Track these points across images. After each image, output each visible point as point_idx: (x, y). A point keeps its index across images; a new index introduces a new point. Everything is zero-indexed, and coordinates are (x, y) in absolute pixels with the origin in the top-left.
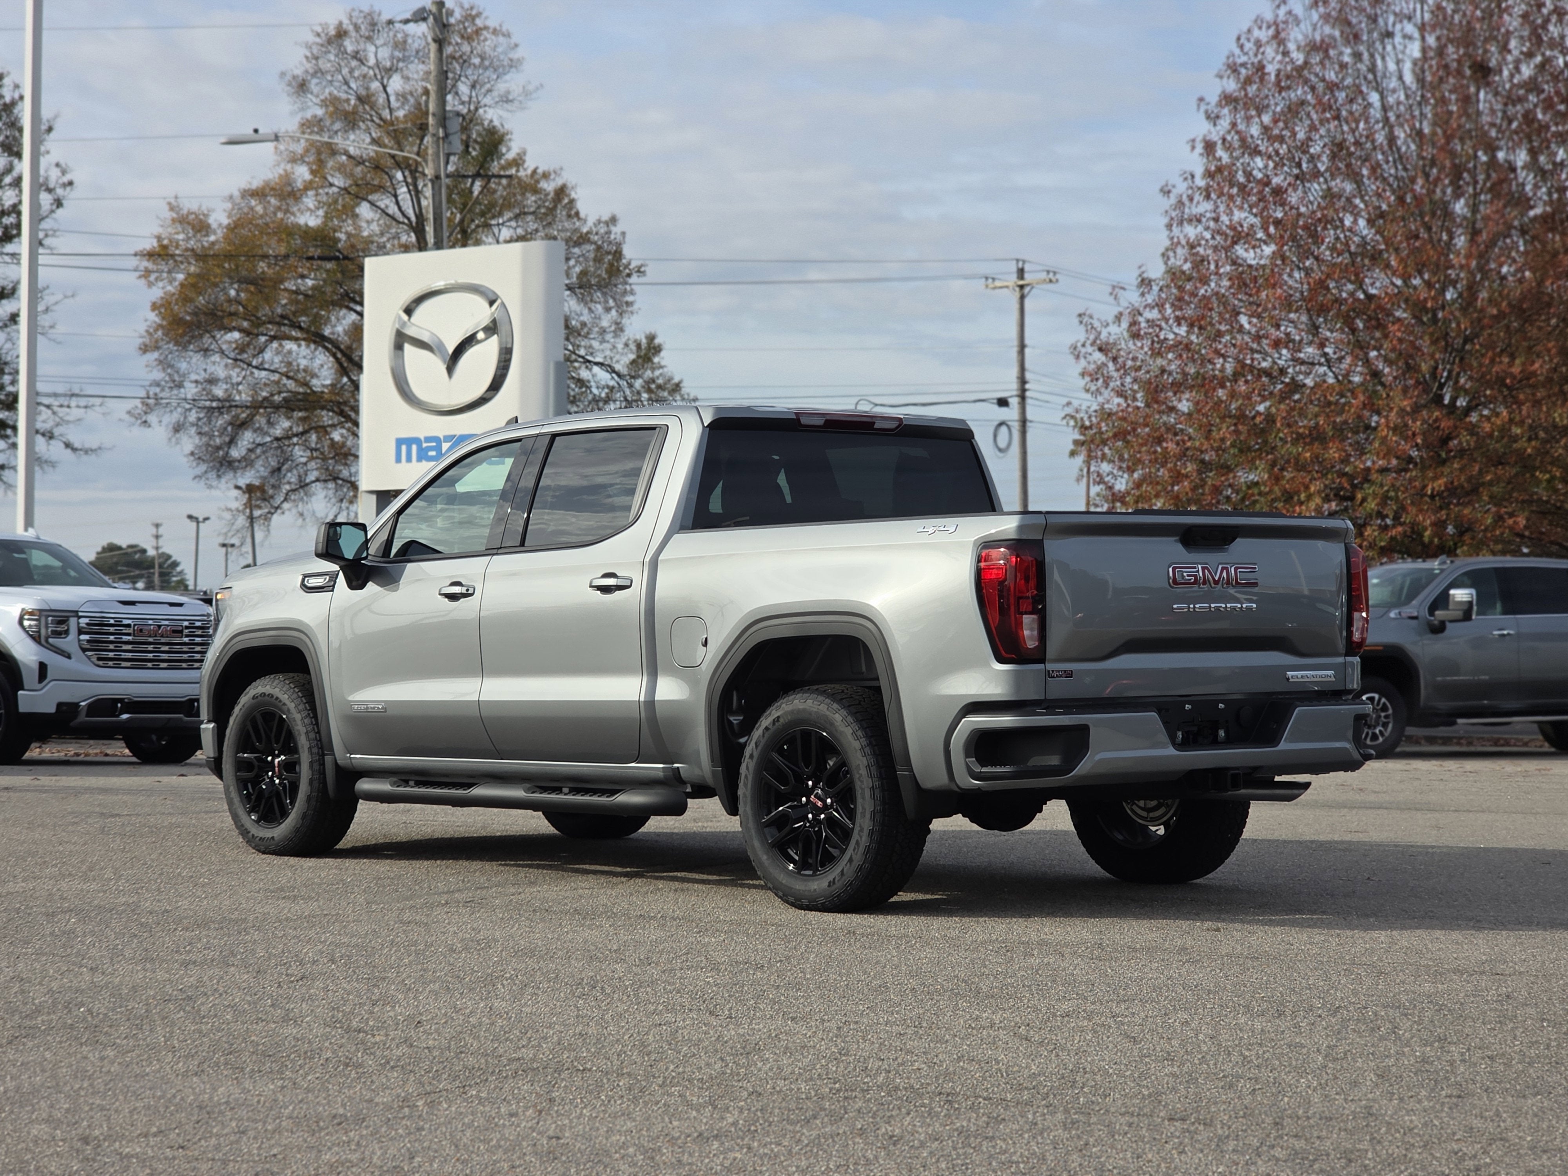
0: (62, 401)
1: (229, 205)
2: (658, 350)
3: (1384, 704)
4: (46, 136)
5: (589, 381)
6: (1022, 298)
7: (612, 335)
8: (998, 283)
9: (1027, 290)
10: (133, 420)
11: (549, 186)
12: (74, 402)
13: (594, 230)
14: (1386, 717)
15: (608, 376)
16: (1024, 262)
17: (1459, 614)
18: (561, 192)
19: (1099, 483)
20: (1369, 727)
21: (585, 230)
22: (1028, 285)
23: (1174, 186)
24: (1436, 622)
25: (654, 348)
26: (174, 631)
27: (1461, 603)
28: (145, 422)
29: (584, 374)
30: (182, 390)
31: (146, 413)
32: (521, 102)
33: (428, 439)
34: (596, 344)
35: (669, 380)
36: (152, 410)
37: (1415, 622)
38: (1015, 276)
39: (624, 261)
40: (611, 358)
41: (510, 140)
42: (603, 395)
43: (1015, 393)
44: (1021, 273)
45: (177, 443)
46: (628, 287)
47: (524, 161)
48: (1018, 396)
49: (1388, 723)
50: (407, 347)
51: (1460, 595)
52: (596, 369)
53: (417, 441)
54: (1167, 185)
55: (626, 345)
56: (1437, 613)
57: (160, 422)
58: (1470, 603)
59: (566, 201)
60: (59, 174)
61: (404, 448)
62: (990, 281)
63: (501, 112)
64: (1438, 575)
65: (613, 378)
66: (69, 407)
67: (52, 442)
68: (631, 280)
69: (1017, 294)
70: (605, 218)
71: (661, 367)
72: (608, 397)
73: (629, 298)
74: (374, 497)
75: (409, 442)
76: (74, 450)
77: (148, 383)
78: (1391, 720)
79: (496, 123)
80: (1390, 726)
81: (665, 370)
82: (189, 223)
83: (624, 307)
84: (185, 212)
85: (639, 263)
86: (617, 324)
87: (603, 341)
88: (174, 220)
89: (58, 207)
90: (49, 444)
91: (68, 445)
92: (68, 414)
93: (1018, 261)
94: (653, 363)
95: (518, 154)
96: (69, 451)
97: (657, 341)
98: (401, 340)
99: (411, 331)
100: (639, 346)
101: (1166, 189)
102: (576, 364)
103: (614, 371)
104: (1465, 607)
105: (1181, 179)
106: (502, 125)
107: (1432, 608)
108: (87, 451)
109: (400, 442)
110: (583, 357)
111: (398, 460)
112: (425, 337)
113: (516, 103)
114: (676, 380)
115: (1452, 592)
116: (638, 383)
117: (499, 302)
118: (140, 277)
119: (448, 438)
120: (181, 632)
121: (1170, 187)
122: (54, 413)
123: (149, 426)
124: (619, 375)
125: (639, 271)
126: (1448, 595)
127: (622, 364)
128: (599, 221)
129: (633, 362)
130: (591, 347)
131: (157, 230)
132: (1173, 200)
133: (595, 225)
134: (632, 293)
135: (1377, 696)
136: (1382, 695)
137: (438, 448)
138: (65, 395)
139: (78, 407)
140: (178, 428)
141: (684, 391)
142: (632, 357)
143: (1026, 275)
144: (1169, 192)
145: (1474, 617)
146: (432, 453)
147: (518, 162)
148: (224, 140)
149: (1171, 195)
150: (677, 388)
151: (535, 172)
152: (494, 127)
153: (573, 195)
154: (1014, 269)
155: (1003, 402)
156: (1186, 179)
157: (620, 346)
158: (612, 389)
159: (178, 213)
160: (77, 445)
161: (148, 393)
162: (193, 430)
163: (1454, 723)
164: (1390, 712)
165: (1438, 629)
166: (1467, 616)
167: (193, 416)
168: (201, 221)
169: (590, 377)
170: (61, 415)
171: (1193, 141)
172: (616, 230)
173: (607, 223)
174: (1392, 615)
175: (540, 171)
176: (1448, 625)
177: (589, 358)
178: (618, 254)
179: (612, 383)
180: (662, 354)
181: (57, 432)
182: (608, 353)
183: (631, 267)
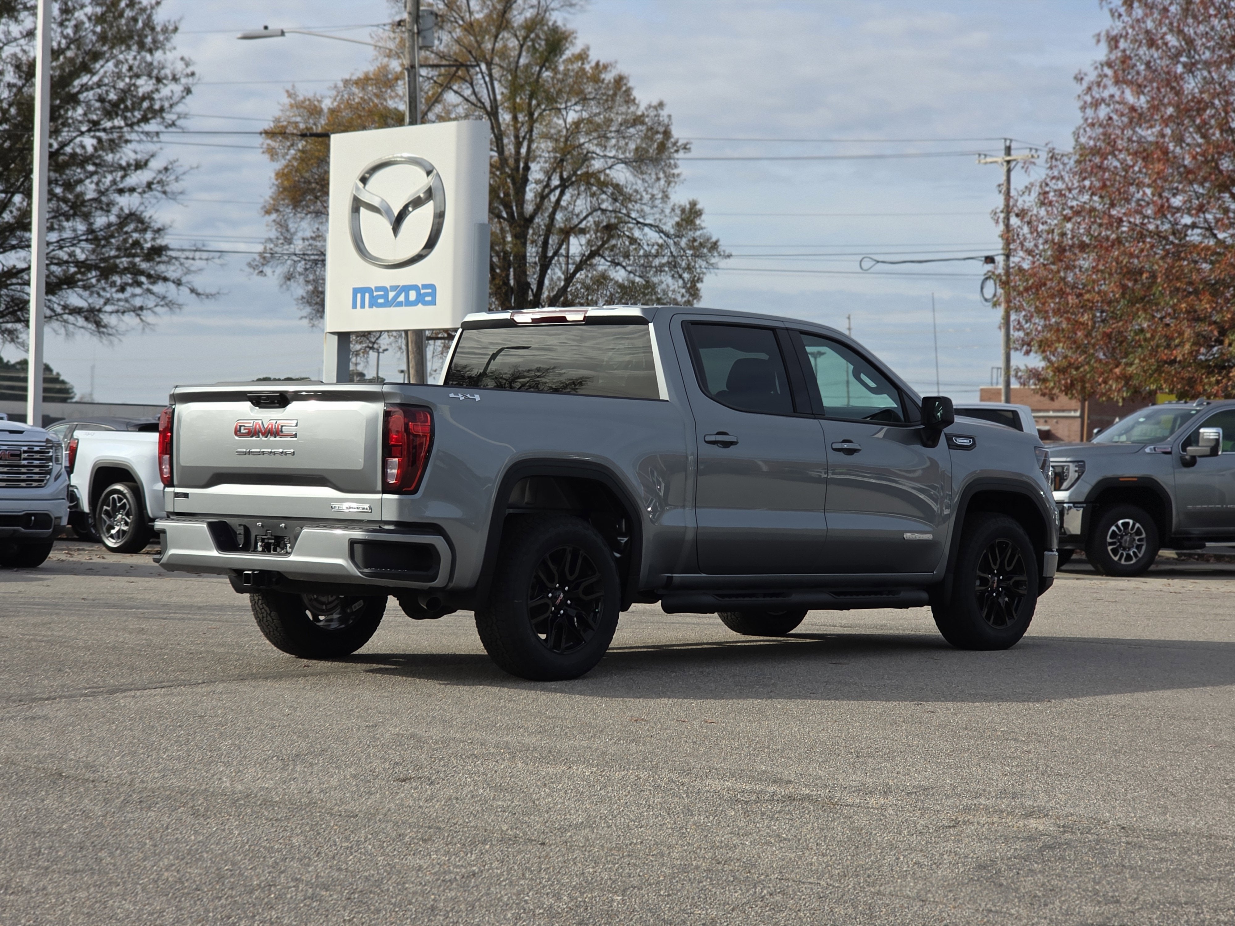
0: (191, 255)
1: (334, 93)
2: (699, 214)
3: (1138, 528)
4: (173, 35)
5: (641, 240)
6: (1009, 171)
7: (660, 201)
8: (989, 159)
9: (1012, 164)
10: (251, 270)
11: (609, 77)
12: (198, 255)
13: (646, 113)
14: (1139, 540)
15: (656, 235)
16: (1011, 140)
17: (1207, 450)
18: (620, 81)
19: (1019, 330)
20: (1124, 549)
21: (639, 113)
22: (1014, 160)
23: (1086, 74)
24: (1187, 457)
25: (696, 212)
26: (12, 455)
27: (1209, 440)
28: (262, 272)
29: (637, 234)
30: (292, 246)
31: (263, 265)
32: (582, 6)
33: (378, 289)
34: (647, 209)
35: (708, 240)
36: (268, 262)
37: (1169, 456)
38: (1003, 152)
39: (672, 140)
40: (660, 221)
41: (575, 38)
42: (653, 251)
43: (1001, 252)
44: (1008, 151)
45: (288, 289)
46: (672, 162)
47: (588, 56)
48: (1004, 254)
49: (1142, 545)
50: (362, 210)
51: (1209, 433)
52: (646, 229)
53: (369, 290)
54: (1080, 73)
55: (673, 210)
56: (1189, 448)
57: (274, 272)
58: (1217, 440)
59: (624, 88)
60: (184, 66)
61: (359, 295)
62: (983, 157)
63: (566, 15)
64: (1194, 415)
65: (661, 237)
66: (193, 259)
67: (181, 288)
68: (676, 155)
69: (1005, 168)
70: (655, 103)
71: (702, 228)
72: (658, 252)
73: (676, 171)
74: (336, 337)
75: (362, 291)
76: (198, 294)
77: (263, 241)
78: (1144, 543)
79: (560, 23)
80: (1144, 548)
81: (705, 231)
82: (305, 108)
83: (670, 179)
84: (301, 98)
85: (685, 141)
86: (664, 192)
87: (653, 207)
88: (292, 106)
89: (187, 94)
90: (179, 290)
91: (192, 291)
92: (192, 265)
93: (1005, 140)
94: (695, 225)
95: (583, 50)
96: (194, 295)
97: (699, 207)
98: (357, 205)
99: (365, 197)
100: (683, 211)
101: (1079, 77)
102: (631, 225)
103: (662, 232)
104: (1213, 444)
105: (1092, 68)
106: (565, 25)
107: (1185, 446)
108: (207, 296)
109: (356, 291)
110: (635, 219)
111: (354, 306)
112: (376, 202)
113: (578, 7)
114: (714, 239)
115: (1202, 430)
116: (683, 242)
117: (435, 172)
118: (263, 152)
119: (394, 288)
120: (19, 455)
121: (1082, 75)
122: (181, 264)
123: (265, 275)
124: (667, 235)
125: (686, 148)
126: (1199, 433)
127: (669, 226)
128: (650, 106)
129: (678, 224)
130: (642, 210)
131: (278, 114)
132: (1085, 85)
133: (647, 109)
134: (676, 166)
135: (1131, 522)
136: (1136, 520)
137: (386, 296)
138: (190, 250)
139: (201, 259)
140: (289, 277)
141: (721, 249)
142: (677, 219)
143: (1012, 152)
144: (1082, 79)
145: (1220, 453)
146: (381, 301)
147: (582, 57)
148: (239, 35)
149: (1083, 82)
150: (715, 246)
151: (597, 64)
152: (557, 27)
153: (630, 84)
154: (1003, 147)
155: (990, 260)
156: (1096, 68)
157: (668, 211)
158: (661, 246)
159: (295, 99)
160: (200, 290)
161: (265, 248)
162: (301, 279)
163: (1203, 546)
164: (1144, 535)
165: (1190, 463)
166: (1214, 452)
167: (300, 267)
168: (315, 106)
169: (641, 237)
170: (186, 265)
171: (1099, 35)
172: (664, 113)
173: (655, 108)
174: (1147, 450)
175: (601, 64)
176: (1198, 459)
177: (641, 220)
178: (667, 134)
179: (661, 241)
180: (703, 217)
181: (184, 280)
182: (657, 216)
183: (679, 144)
